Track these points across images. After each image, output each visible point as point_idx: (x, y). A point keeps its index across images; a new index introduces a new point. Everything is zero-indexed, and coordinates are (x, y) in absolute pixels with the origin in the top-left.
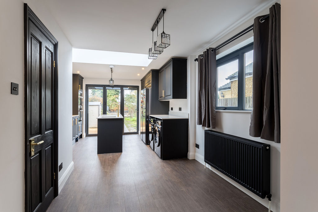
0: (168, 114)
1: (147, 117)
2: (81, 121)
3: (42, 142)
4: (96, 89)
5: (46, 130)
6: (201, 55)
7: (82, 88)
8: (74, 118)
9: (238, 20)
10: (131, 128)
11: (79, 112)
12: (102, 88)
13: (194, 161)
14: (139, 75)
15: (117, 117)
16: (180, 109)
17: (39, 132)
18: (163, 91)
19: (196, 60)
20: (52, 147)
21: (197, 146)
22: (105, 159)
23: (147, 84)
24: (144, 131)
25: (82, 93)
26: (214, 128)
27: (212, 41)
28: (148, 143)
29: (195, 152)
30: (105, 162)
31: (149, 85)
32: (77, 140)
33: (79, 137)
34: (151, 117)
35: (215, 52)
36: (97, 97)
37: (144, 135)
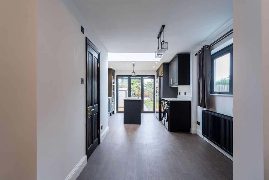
0: (177, 97)
1: (160, 99)
2: (113, 101)
3: (93, 110)
4: (124, 78)
5: (95, 104)
6: (199, 51)
7: (114, 78)
8: (109, 99)
9: (222, 25)
10: (150, 109)
11: (112, 95)
12: (128, 78)
13: (196, 135)
14: (154, 67)
15: (137, 99)
16: (185, 94)
17: (91, 104)
18: (172, 80)
19: (196, 55)
20: (97, 114)
21: (198, 123)
22: (128, 128)
23: (160, 74)
24: (158, 111)
25: (114, 81)
26: (208, 108)
27: (208, 40)
28: (160, 119)
29: (197, 128)
30: (128, 129)
31: (161, 74)
32: (111, 115)
33: (112, 113)
34: (163, 99)
35: (210, 49)
36: (125, 84)
37: (158, 114)
